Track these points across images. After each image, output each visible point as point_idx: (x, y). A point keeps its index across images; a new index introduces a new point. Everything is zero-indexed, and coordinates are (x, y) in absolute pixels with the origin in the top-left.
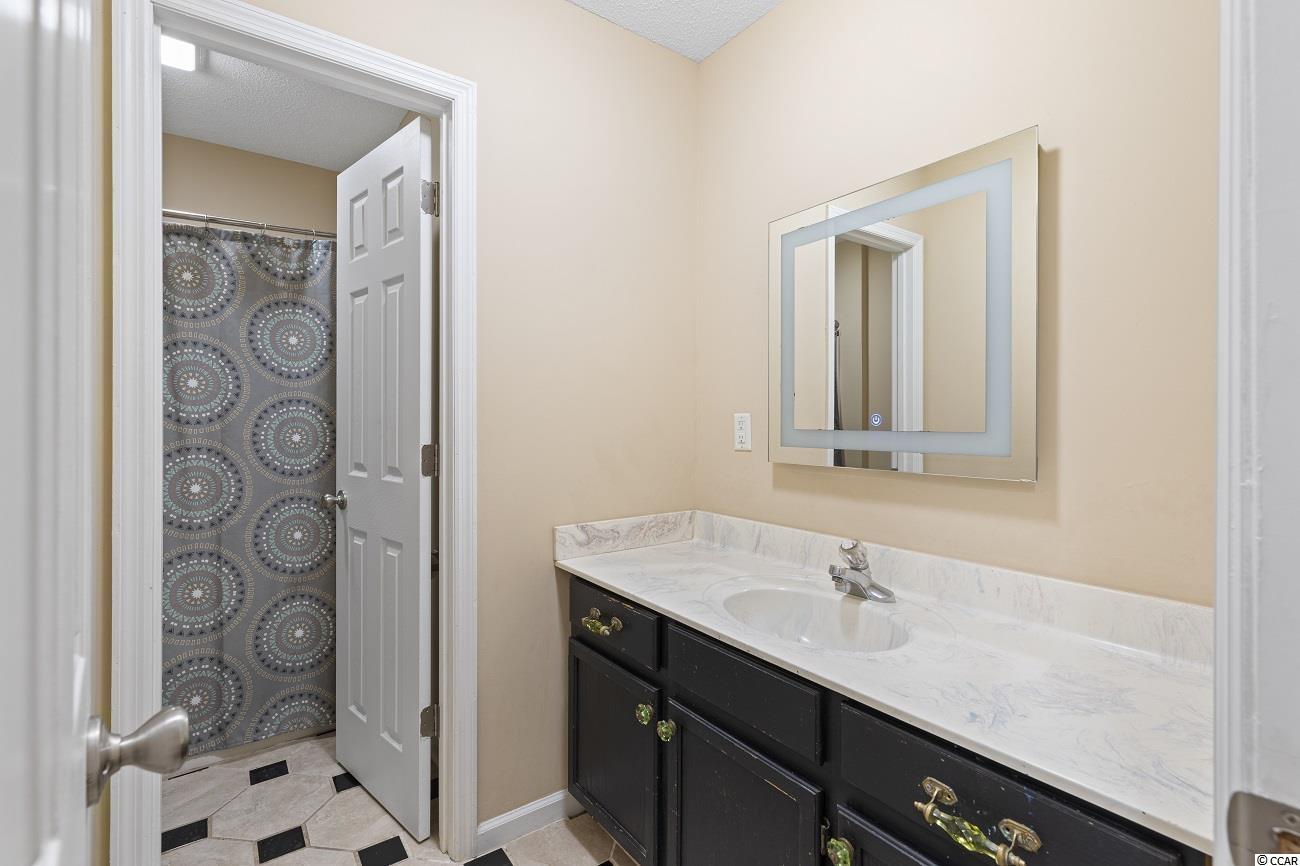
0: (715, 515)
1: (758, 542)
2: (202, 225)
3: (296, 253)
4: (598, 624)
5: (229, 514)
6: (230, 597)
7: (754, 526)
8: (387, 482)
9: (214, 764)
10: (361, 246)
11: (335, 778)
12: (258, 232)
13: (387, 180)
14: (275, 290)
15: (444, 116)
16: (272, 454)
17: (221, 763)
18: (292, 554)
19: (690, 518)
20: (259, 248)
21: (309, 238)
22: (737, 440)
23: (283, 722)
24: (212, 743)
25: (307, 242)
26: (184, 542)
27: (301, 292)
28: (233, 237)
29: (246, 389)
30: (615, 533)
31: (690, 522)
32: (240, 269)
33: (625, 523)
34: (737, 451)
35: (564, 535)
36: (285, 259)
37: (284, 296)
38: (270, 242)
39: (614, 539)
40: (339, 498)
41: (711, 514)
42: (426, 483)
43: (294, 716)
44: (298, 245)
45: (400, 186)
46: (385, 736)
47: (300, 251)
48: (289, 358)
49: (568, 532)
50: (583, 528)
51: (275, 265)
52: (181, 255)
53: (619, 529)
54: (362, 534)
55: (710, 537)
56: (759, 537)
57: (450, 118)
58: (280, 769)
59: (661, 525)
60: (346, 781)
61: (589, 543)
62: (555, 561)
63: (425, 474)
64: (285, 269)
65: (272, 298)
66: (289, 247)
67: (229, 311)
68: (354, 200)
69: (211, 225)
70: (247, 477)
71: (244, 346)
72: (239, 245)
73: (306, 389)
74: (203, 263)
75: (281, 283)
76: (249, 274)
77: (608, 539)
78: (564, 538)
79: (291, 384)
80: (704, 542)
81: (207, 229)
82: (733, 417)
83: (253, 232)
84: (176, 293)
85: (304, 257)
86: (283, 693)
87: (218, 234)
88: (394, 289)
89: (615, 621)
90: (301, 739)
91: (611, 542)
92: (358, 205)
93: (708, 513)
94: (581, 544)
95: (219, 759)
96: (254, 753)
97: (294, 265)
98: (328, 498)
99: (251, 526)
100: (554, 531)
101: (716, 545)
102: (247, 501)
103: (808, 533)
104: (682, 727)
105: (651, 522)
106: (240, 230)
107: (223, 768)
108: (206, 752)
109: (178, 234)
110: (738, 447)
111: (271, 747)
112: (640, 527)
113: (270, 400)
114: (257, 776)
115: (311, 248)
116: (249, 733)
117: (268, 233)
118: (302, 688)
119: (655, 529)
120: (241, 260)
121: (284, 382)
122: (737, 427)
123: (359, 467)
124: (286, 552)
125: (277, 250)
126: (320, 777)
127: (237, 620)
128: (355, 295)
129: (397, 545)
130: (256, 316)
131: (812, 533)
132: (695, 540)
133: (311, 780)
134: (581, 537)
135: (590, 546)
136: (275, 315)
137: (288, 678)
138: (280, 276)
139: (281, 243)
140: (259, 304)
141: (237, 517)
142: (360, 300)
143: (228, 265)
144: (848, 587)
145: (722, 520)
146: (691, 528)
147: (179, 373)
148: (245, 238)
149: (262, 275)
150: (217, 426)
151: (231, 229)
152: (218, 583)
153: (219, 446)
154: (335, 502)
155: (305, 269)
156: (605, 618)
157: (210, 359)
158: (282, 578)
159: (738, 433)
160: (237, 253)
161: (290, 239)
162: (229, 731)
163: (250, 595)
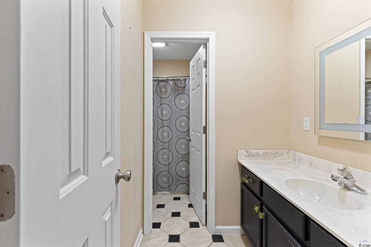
0: (296, 152)
1: (311, 164)
2: (166, 78)
3: (183, 82)
4: (245, 179)
5: (171, 140)
6: (171, 158)
7: (310, 158)
8: (197, 135)
9: (168, 194)
10: (194, 78)
11: (189, 204)
12: (176, 78)
13: (198, 61)
14: (179, 90)
15: (208, 43)
16: (179, 128)
17: (169, 194)
18: (182, 150)
19: (288, 153)
20: (176, 82)
21: (186, 78)
22: (304, 127)
23: (181, 189)
24: (168, 189)
25: (185, 79)
26: (163, 145)
27: (184, 90)
28: (171, 80)
29: (174, 113)
30: (258, 155)
31: (288, 154)
32: (172, 87)
33: (261, 152)
34: (304, 131)
35: (240, 153)
36: (181, 83)
37: (181, 92)
38: (178, 80)
39: (257, 156)
40: (190, 138)
41: (295, 152)
42: (204, 135)
43: (183, 188)
44: (183, 80)
45: (200, 62)
46: (197, 197)
47: (184, 81)
48: (182, 106)
49: (242, 152)
50: (247, 152)
51: (179, 85)
52: (162, 85)
53: (259, 153)
54: (194, 147)
55: (295, 160)
56: (312, 162)
57: (209, 43)
58: (179, 199)
59: (275, 154)
60: (190, 206)
61: (249, 156)
62: (238, 160)
63: (204, 133)
64: (181, 86)
65: (179, 92)
66: (182, 81)
67: (171, 96)
68: (192, 67)
69: (168, 78)
70: (174, 133)
71: (173, 104)
72: (172, 82)
73: (184, 113)
74: (166, 86)
75: (180, 89)
76: (174, 88)
77: (256, 156)
78: (240, 154)
79: (182, 112)
80: (292, 161)
81: (167, 79)
82: (303, 119)
83: (175, 78)
84: (162, 93)
85: (185, 82)
86: (181, 182)
87: (169, 80)
88: (199, 88)
89: (251, 180)
90: (184, 193)
91: (256, 157)
92: (193, 68)
93: (294, 151)
94: (246, 156)
95: (169, 193)
96: (175, 194)
97: (183, 85)
98: (187, 138)
99: (175, 143)
100: (237, 151)
101: (297, 163)
102: (174, 138)
103: (332, 162)
104: (267, 216)
105: (271, 152)
106: (172, 78)
107: (169, 195)
108: (167, 191)
109: (162, 81)
110: (305, 129)
111: (178, 193)
112: (267, 153)
113: (179, 115)
114: (175, 199)
115: (186, 80)
116: (174, 189)
117: (178, 78)
118: (184, 182)
119: (273, 155)
120: (173, 85)
121: (181, 111)
122: (304, 122)
123: (193, 131)
124: (181, 150)
125: (180, 82)
126: (186, 203)
127: (172, 163)
128: (193, 90)
129: (199, 151)
130: (175, 97)
131: (333, 163)
132: (289, 160)
133: (184, 203)
134: (246, 154)
135: (249, 157)
136: (179, 96)
137: (182, 179)
138: (180, 87)
139: (180, 80)
140: (176, 94)
141: (172, 141)
142: (193, 91)
143: (171, 86)
144: (343, 185)
145: (299, 154)
146: (288, 156)
147: (162, 110)
148: (174, 80)
149: (177, 88)
150: (169, 121)
151: (171, 78)
152: (169, 155)
153: (169, 126)
154: (189, 139)
155: (185, 85)
156: (248, 178)
157: (167, 107)
158: (181, 156)
159: (305, 125)
160: (172, 84)
161: (182, 78)
162: (171, 187)
163: (174, 159)
